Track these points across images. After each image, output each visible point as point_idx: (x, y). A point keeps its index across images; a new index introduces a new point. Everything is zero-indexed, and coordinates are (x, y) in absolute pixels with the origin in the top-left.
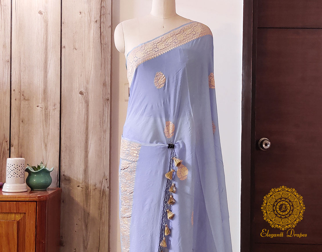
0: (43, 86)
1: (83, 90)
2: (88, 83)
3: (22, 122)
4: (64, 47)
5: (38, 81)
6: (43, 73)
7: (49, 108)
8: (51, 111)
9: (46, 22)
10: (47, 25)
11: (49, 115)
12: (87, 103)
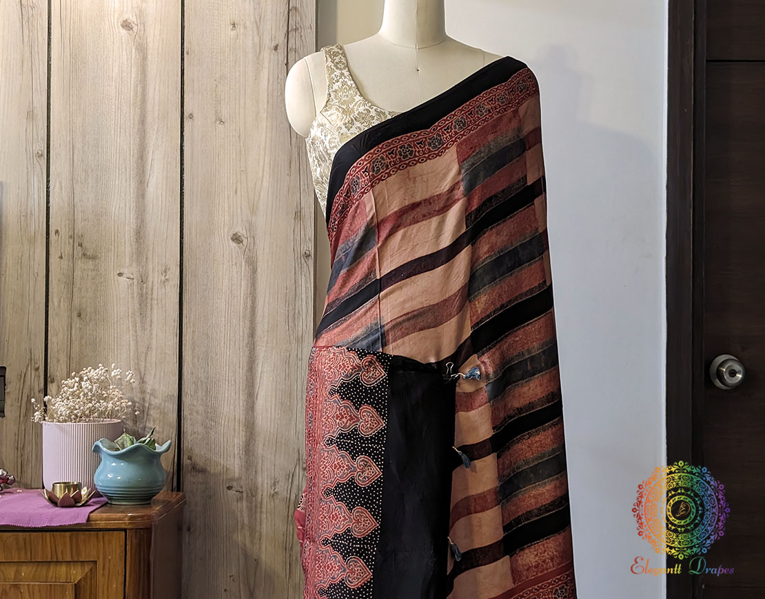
0: (133, 221)
1: (241, 231)
2: (254, 211)
3: (79, 315)
4: (191, 116)
5: (120, 206)
6: (133, 185)
7: (150, 279)
8: (155, 288)
9: (142, 50)
10: (144, 59)
11: (149, 297)
12: (252, 264)
